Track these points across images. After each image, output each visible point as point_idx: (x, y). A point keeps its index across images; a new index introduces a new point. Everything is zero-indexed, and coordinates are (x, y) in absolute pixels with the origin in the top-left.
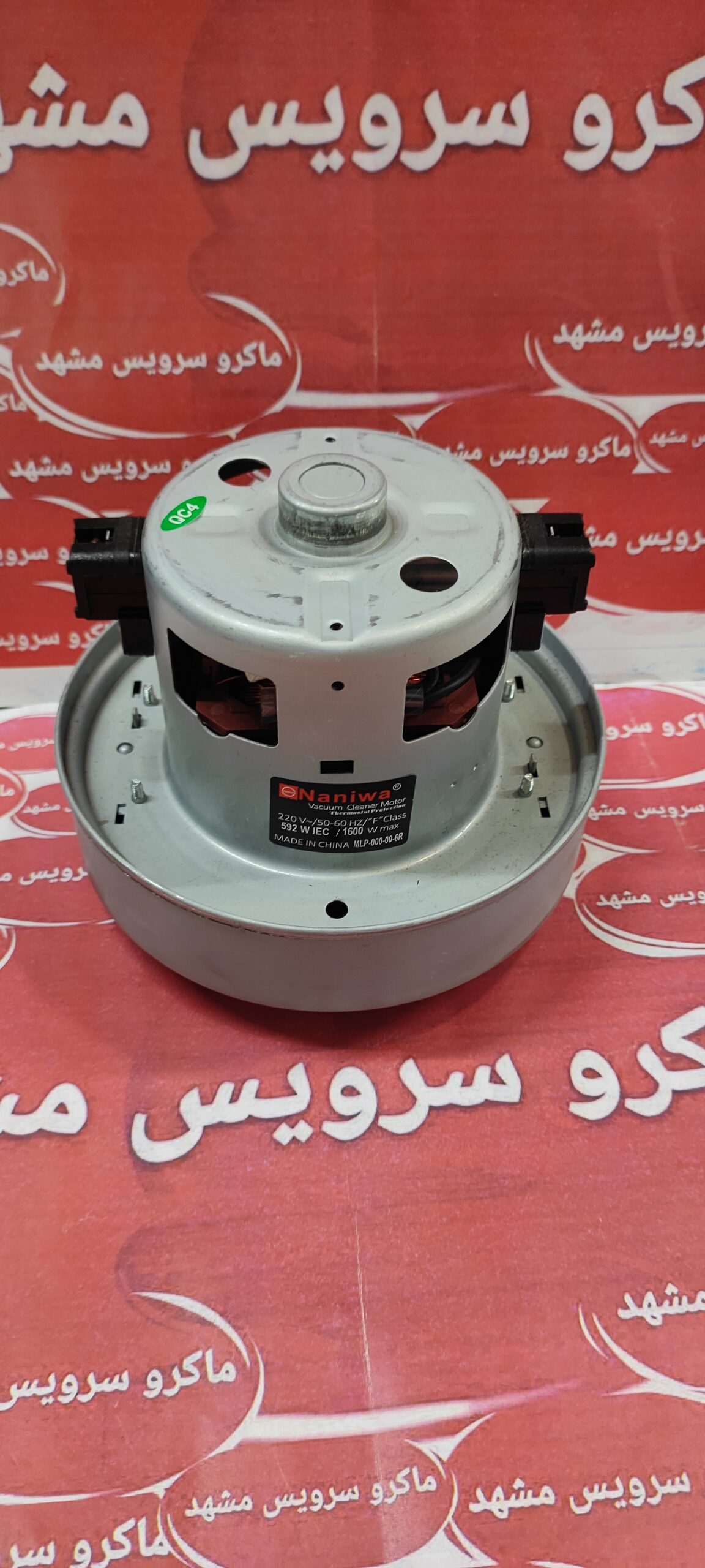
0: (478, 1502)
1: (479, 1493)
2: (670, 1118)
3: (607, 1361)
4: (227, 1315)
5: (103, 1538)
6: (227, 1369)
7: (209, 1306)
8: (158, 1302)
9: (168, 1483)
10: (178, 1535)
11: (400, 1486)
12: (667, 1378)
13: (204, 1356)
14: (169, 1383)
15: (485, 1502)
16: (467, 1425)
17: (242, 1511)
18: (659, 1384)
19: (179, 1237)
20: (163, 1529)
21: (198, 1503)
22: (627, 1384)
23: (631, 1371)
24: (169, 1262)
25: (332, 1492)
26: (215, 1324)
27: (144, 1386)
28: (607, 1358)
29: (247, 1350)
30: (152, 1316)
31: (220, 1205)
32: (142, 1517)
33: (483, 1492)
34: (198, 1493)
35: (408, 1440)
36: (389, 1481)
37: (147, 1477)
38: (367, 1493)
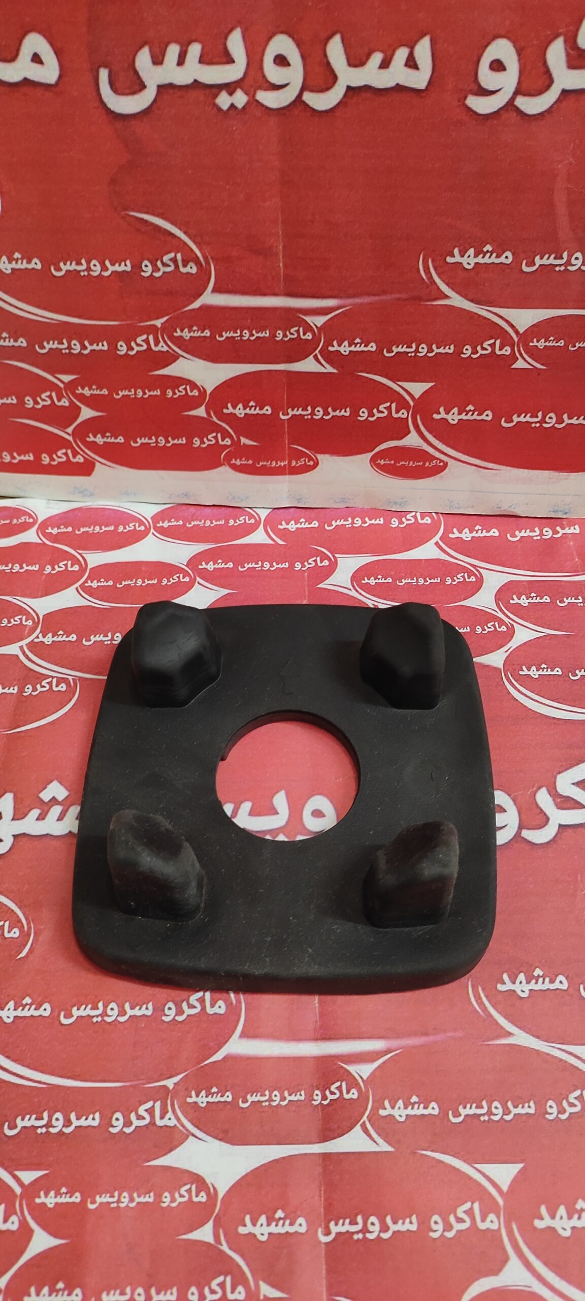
0: (385, 1109)
1: (387, 1103)
2: (554, 846)
3: (486, 1019)
5: (132, 1112)
6: (219, 1006)
9: (176, 1079)
10: (182, 1113)
11: (332, 1093)
12: (528, 1035)
14: (180, 1012)
15: (391, 1109)
16: (383, 1056)
17: (225, 1102)
18: (522, 1038)
20: (172, 1109)
21: (196, 1093)
22: (498, 1037)
23: (502, 1028)
25: (286, 1094)
27: (163, 1013)
28: (486, 1017)
32: (158, 1100)
33: (389, 1102)
34: (195, 1087)
35: (340, 1063)
36: (326, 1090)
37: (161, 1075)
38: (310, 1096)
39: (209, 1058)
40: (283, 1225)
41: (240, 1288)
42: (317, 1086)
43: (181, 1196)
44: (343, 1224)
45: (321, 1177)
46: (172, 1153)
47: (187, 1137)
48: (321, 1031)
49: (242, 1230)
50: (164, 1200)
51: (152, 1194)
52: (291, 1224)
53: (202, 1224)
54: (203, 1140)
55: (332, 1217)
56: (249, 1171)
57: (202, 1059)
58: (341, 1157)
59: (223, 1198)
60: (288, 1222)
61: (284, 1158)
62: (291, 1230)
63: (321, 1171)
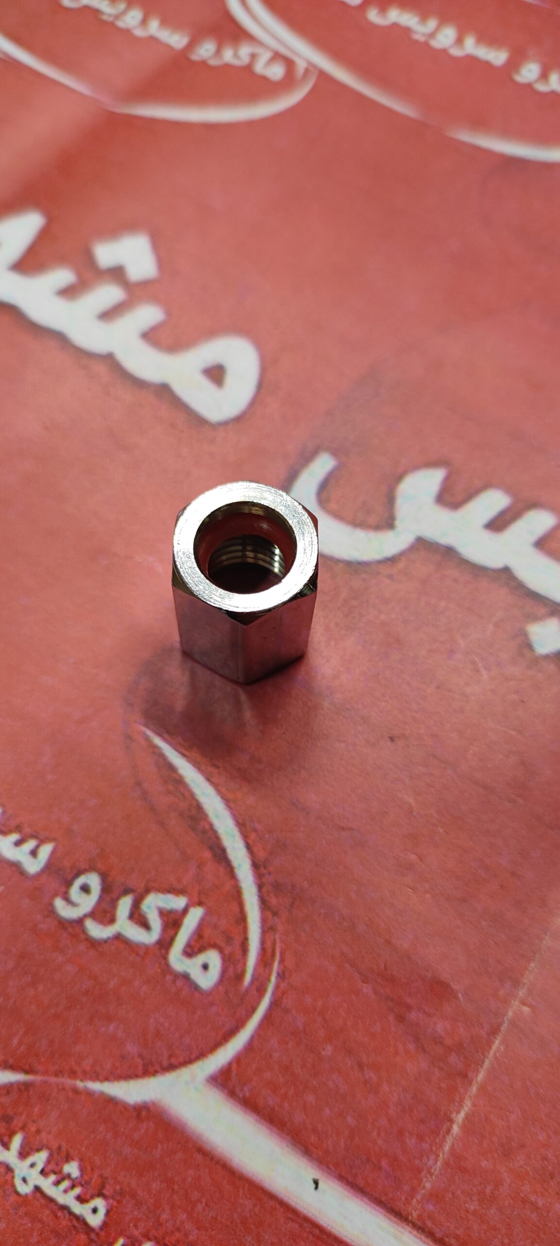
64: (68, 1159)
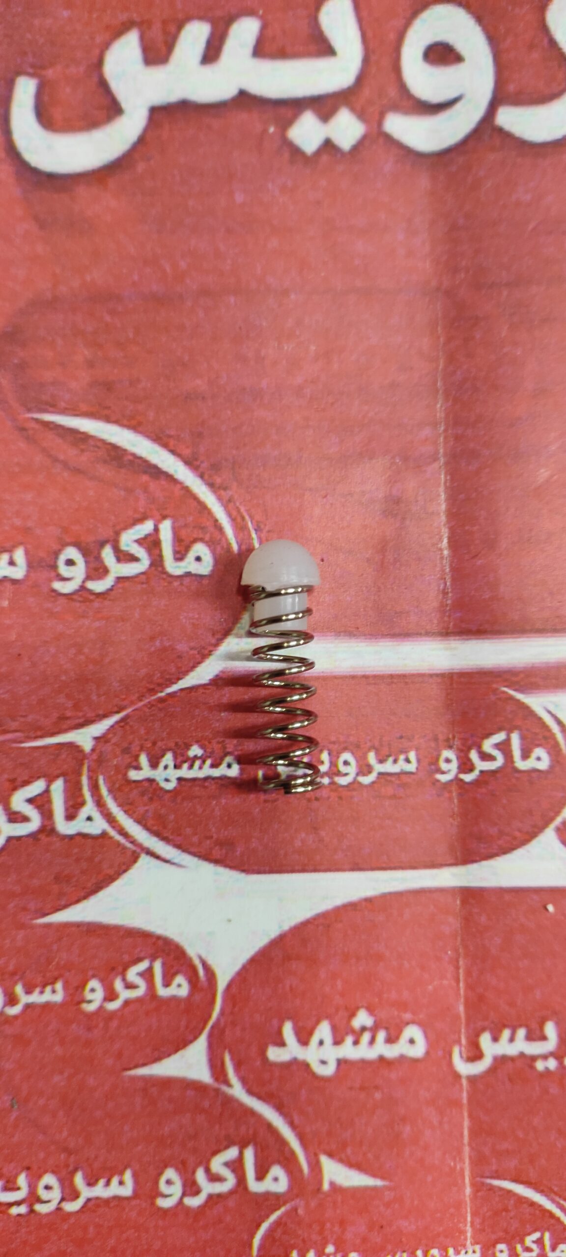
4: (198, 463)
6: (197, 554)
7: (165, 446)
8: (73, 432)
9: (99, 728)
10: (120, 805)
11: (486, 757)
13: (156, 530)
14: (97, 570)
17: (223, 778)
19: (108, 318)
20: (92, 796)
21: (150, 761)
24: (90, 364)
25: (372, 758)
26: (176, 476)
27: (53, 574)
29: (232, 526)
30: (62, 457)
31: (183, 265)
32: (57, 777)
34: (149, 745)
35: (505, 689)
36: (469, 749)
37: (63, 718)
38: (431, 764)
39: (179, 679)
40: (372, 1041)
41: (276, 1171)
42: (448, 740)
43: (130, 986)
44: (512, 1039)
45: (459, 939)
46: (101, 894)
47: (135, 858)
48: (458, 615)
49: (274, 1054)
50: (89, 996)
51: (59, 986)
52: (391, 1040)
53: (181, 1043)
54: (173, 864)
55: (486, 1023)
56: (286, 927)
57: (160, 681)
58: (507, 897)
59: (229, 987)
60: (381, 1036)
61: (369, 900)
62: (391, 1052)
63: (459, 925)
64: (188, 747)
